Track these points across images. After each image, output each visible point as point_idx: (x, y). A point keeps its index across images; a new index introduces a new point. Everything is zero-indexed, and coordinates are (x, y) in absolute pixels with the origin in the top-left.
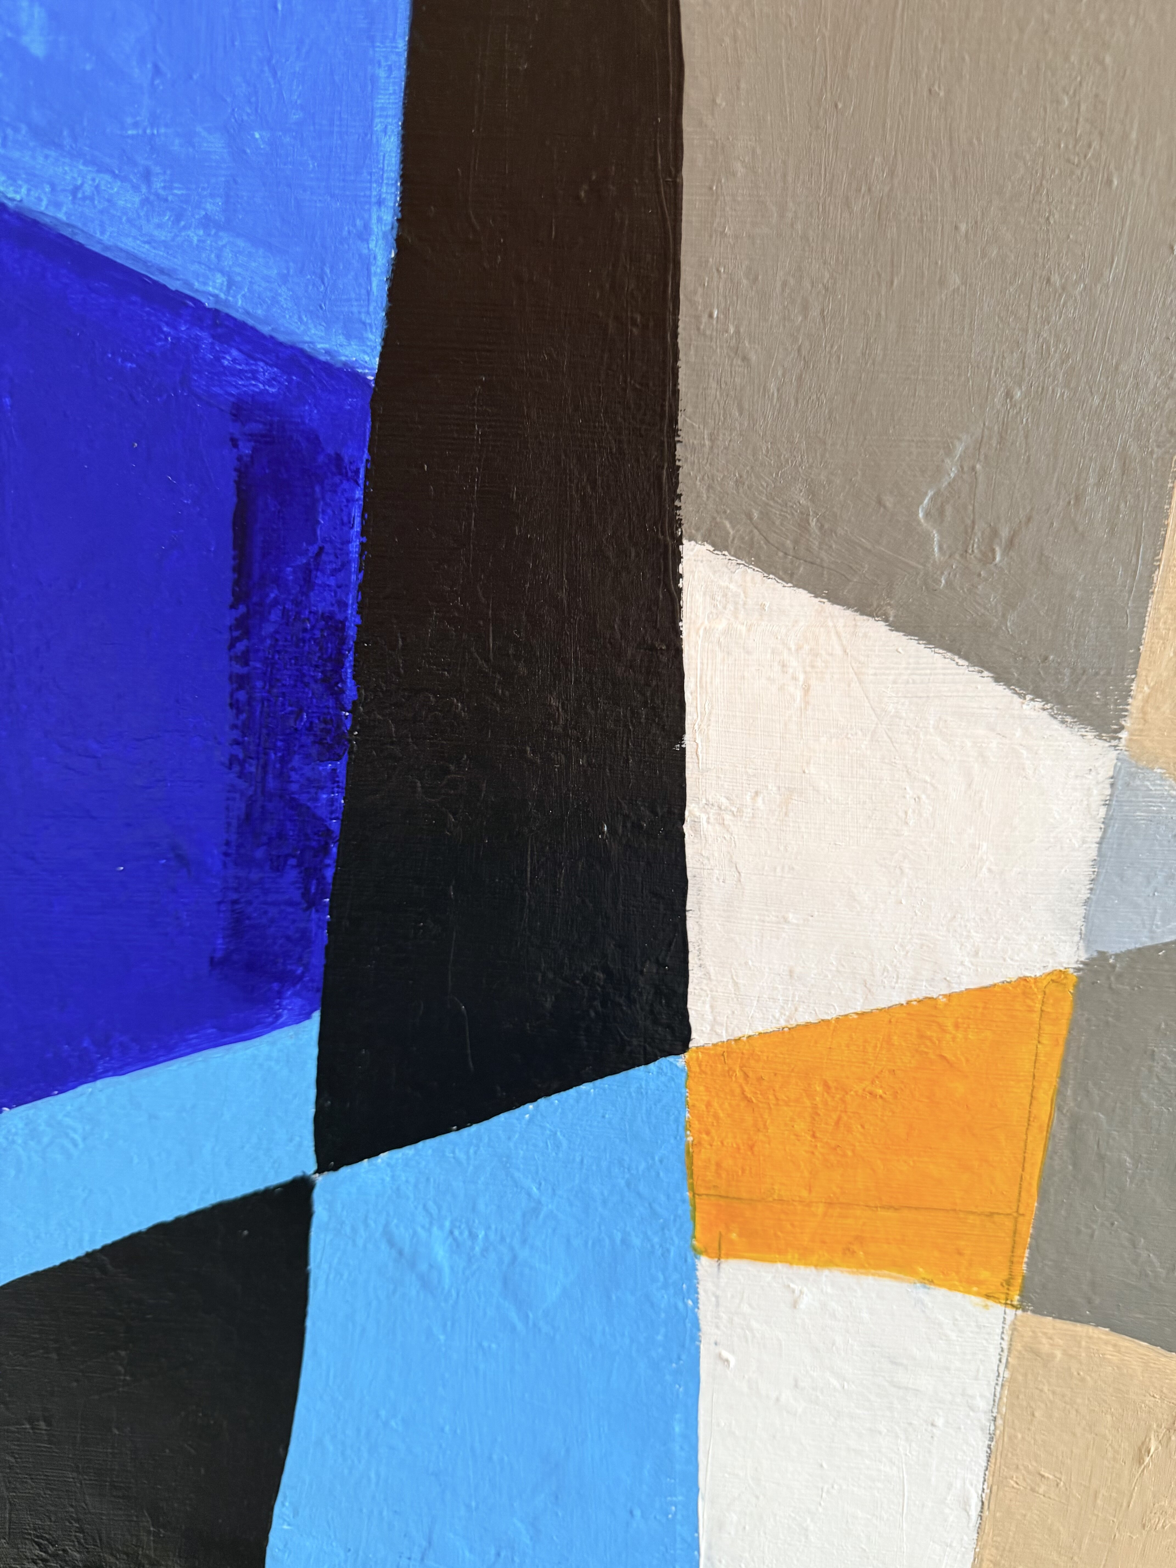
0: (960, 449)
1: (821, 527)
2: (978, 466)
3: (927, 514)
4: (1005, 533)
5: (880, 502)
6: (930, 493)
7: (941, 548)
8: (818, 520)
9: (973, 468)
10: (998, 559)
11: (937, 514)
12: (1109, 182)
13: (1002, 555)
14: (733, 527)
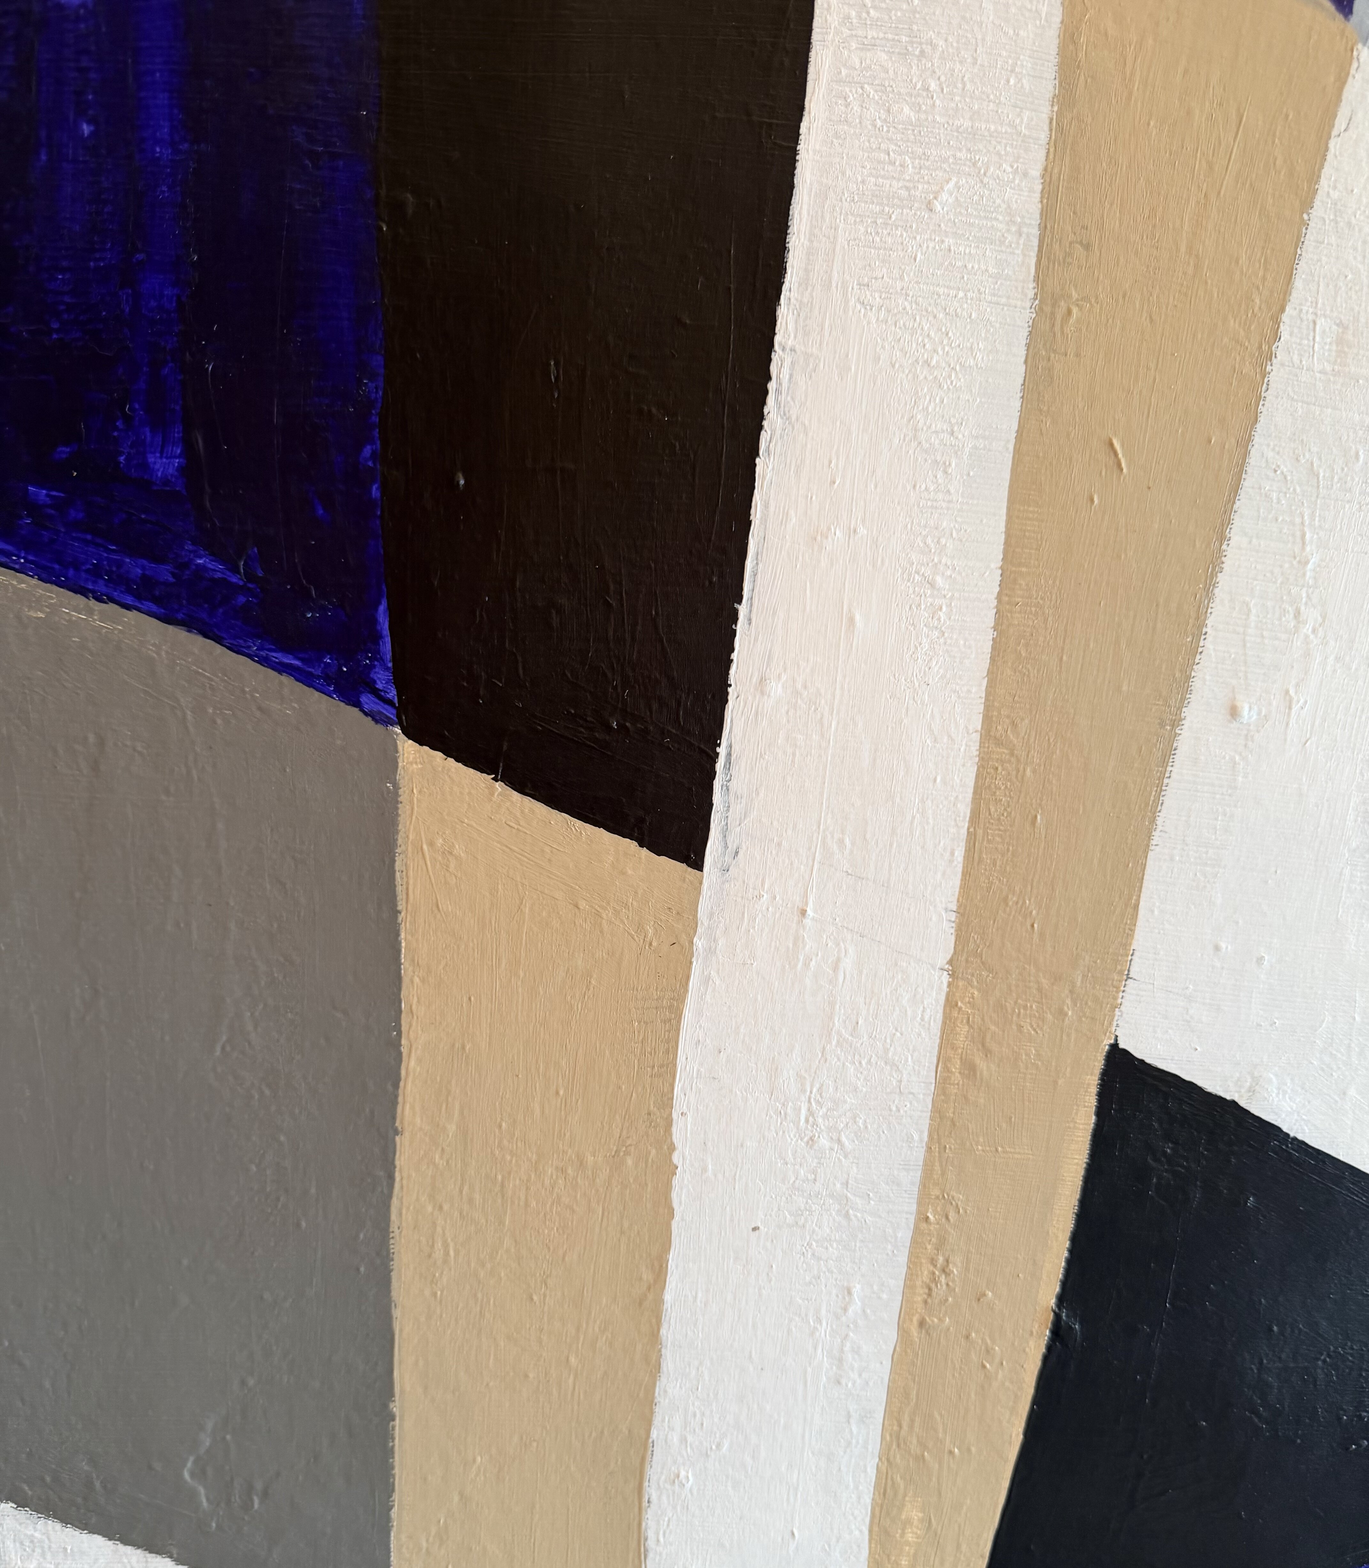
0: (210, 1425)
1: (105, 1487)
2: (228, 1437)
3: (192, 1475)
4: (259, 1486)
5: (150, 1467)
6: (191, 1459)
7: (208, 1499)
8: (101, 1482)
9: (224, 1439)
10: (256, 1506)
11: (200, 1473)
12: (298, 1225)
13: (261, 1503)
14: (31, 1489)
